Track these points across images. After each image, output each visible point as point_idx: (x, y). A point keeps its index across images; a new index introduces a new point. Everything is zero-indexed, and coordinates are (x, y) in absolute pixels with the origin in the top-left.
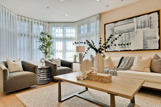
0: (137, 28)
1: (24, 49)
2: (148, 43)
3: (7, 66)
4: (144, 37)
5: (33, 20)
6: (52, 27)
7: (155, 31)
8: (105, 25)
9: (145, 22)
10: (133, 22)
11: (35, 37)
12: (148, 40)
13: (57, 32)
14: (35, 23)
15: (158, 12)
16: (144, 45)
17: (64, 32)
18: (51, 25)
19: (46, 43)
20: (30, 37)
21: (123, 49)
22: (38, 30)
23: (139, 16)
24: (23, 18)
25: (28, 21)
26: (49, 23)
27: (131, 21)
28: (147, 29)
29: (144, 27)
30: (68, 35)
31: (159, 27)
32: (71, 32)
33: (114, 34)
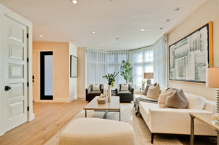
0: (191, 51)
2: (199, 72)
3: (92, 87)
4: (195, 63)
5: (119, 52)
7: (205, 55)
8: (169, 47)
9: (196, 42)
10: (187, 43)
12: (199, 68)
13: (139, 58)
15: (207, 26)
16: (196, 74)
17: (144, 58)
20: (116, 65)
21: (180, 78)
23: (191, 34)
25: (115, 54)
27: (185, 42)
28: (198, 52)
29: (196, 49)
30: (147, 60)
31: (208, 49)
32: (150, 56)
33: (175, 57)
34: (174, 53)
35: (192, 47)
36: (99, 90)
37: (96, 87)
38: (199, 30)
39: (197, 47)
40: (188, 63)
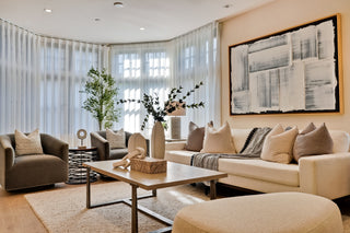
0: (294, 58)
1: (54, 109)
2: (315, 94)
4: (306, 79)
5: (75, 44)
6: (117, 55)
7: (329, 66)
8: (230, 48)
9: (308, 44)
10: (285, 44)
11: (77, 80)
12: (316, 88)
13: (129, 67)
14: (78, 49)
15: (334, 19)
16: (307, 98)
17: (144, 67)
18: (114, 49)
19: (102, 95)
20: (68, 81)
22: (83, 63)
23: (297, 29)
24: (51, 42)
25: (64, 47)
26: (110, 45)
27: (282, 41)
29: (308, 55)
30: (153, 74)
31: (336, 57)
32: (161, 66)
33: (248, 70)
34: (245, 61)
35: (298, 50)
36: (41, 151)
37: (29, 142)
38: (316, 23)
39: (310, 51)
40: (286, 80)
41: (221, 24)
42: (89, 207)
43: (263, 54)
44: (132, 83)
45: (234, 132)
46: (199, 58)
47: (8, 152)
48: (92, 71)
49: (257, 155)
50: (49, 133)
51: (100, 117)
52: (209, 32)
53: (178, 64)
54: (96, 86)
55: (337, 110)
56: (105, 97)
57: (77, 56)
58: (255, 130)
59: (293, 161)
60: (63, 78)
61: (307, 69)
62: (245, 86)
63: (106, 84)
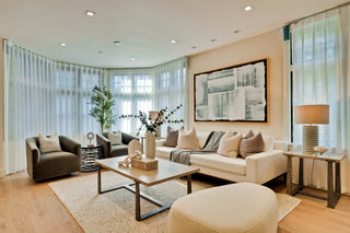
0: (238, 85)
1: (67, 116)
2: (252, 110)
3: (38, 144)
4: (246, 100)
5: (82, 68)
6: (113, 76)
7: (260, 92)
8: (195, 76)
9: (247, 77)
10: (232, 75)
11: (84, 94)
12: (252, 106)
13: (124, 85)
14: (85, 71)
15: (265, 61)
16: (247, 113)
17: (134, 86)
18: (112, 72)
19: (103, 105)
20: (77, 95)
21: (219, 119)
22: (89, 82)
23: (240, 66)
24: (64, 66)
25: (74, 70)
26: (108, 69)
27: (231, 73)
28: (250, 87)
29: (247, 84)
30: (140, 91)
31: (266, 86)
32: (146, 85)
33: (207, 91)
34: (205, 85)
35: (241, 81)
36: (60, 149)
37: (50, 143)
38: (253, 63)
39: (250, 81)
40: (233, 99)
41: (189, 59)
42: (100, 193)
43: (218, 81)
44: (125, 97)
45: (198, 134)
46: (173, 81)
47: (34, 152)
48: (96, 88)
49: (214, 151)
50: (64, 135)
51: (102, 121)
52: (180, 64)
53: (158, 84)
54: (98, 99)
55: (266, 121)
56: (106, 107)
57: (84, 77)
58: (212, 133)
59: (239, 156)
60: (74, 93)
61: (247, 93)
62: (205, 102)
63: (106, 98)
